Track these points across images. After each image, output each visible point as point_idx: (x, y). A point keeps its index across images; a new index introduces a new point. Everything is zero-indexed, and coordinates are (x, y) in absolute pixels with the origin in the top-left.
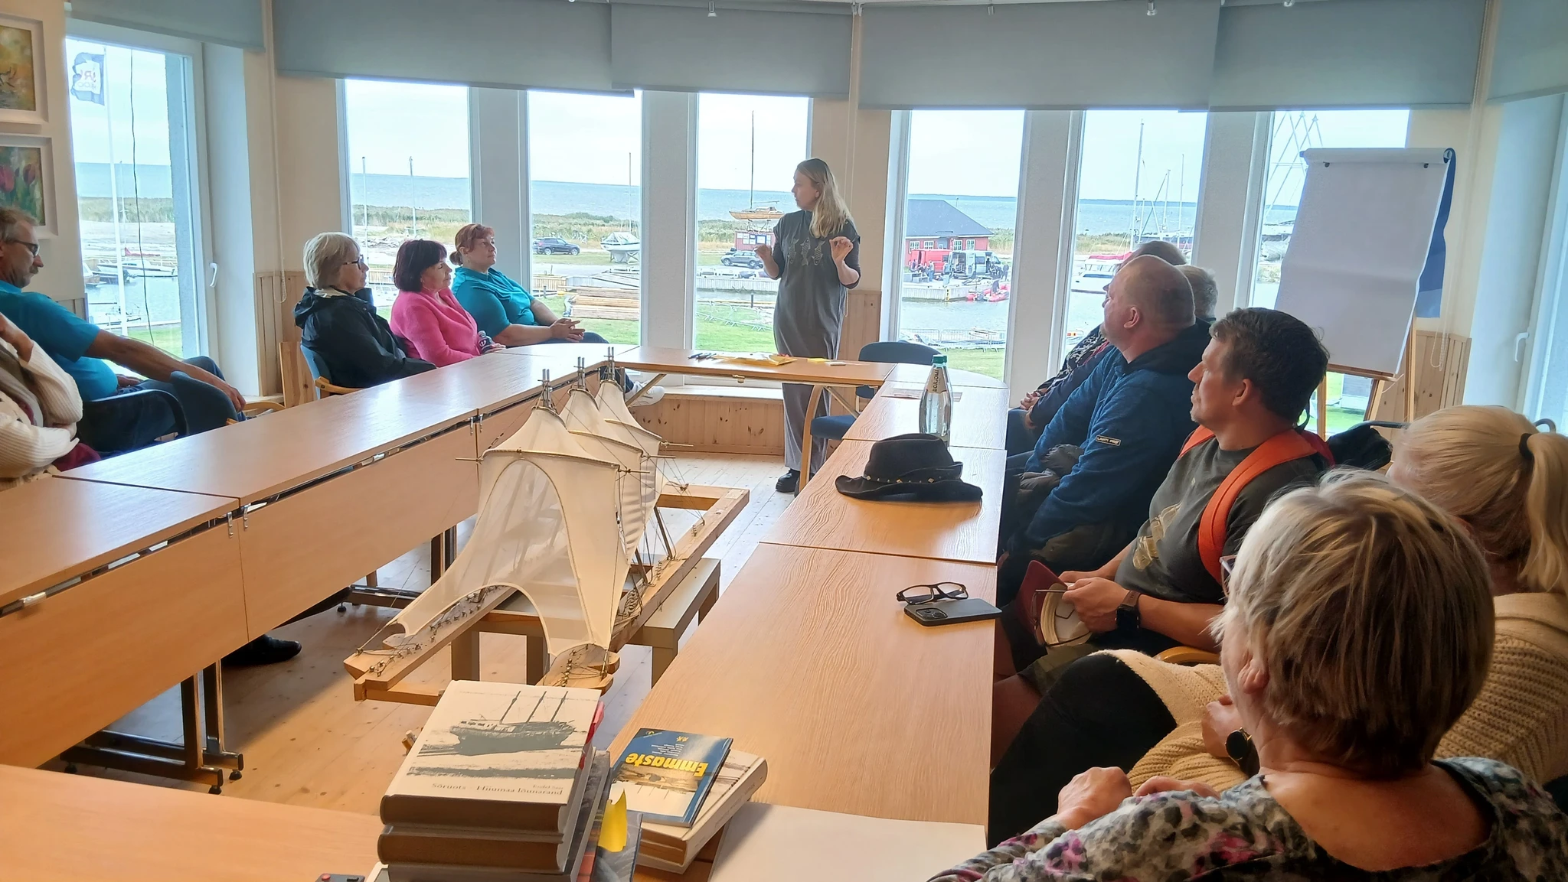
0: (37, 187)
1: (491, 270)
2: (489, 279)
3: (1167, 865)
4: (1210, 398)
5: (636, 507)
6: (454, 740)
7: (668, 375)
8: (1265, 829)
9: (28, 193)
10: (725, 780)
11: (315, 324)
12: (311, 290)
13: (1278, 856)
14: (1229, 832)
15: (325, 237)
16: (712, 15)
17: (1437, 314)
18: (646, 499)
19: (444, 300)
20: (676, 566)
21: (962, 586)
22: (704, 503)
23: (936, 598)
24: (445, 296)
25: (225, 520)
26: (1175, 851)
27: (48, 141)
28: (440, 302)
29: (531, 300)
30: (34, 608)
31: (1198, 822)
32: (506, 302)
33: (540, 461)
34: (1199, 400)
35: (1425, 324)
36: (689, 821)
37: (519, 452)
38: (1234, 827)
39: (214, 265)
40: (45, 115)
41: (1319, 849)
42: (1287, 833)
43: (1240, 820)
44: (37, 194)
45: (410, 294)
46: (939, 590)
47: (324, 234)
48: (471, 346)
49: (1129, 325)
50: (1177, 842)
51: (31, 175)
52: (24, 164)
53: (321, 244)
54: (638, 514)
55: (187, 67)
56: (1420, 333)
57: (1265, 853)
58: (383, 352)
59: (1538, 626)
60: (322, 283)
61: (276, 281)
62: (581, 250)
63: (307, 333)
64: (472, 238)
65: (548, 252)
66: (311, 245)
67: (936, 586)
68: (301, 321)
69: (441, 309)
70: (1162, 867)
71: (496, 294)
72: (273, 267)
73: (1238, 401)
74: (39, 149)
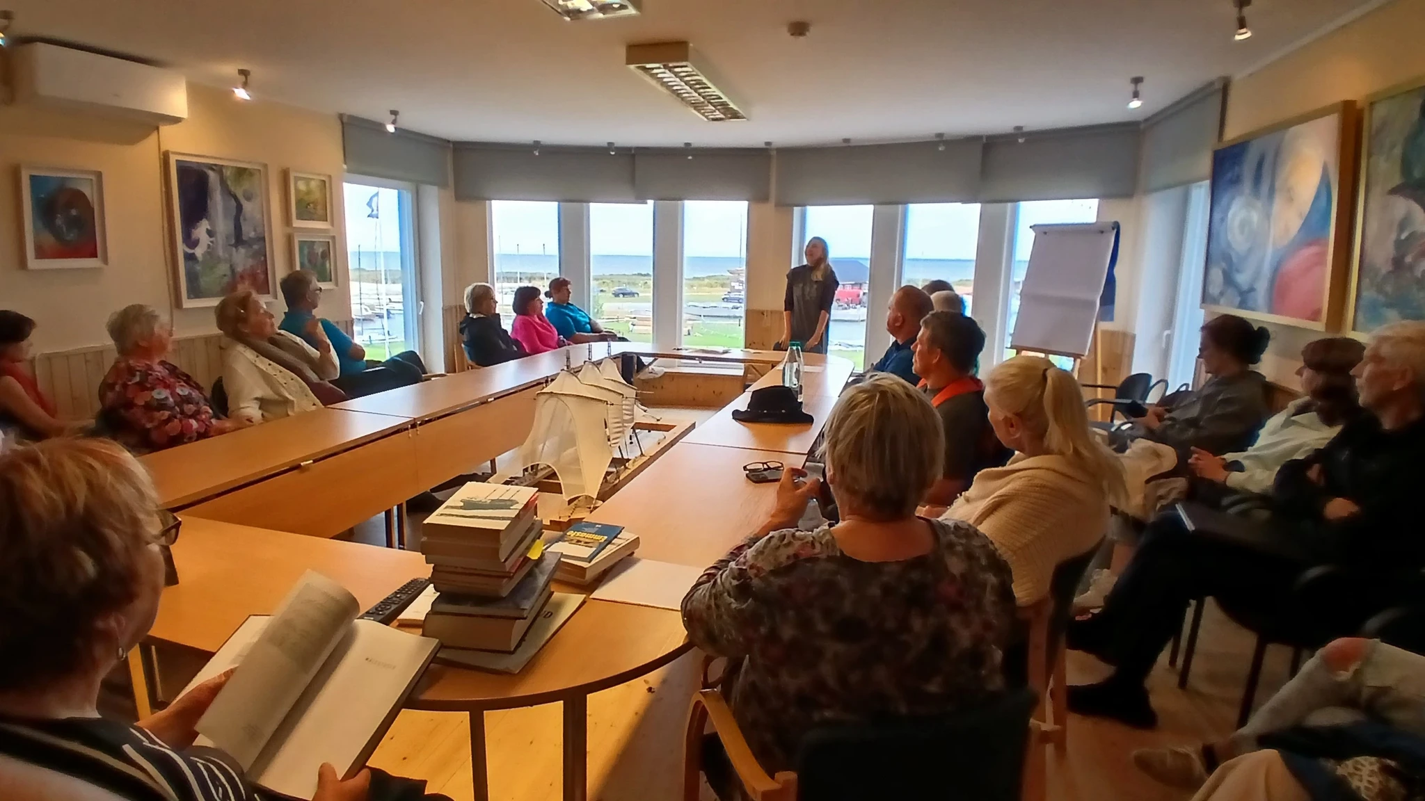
0: (328, 262)
1: (569, 304)
2: (566, 308)
3: (775, 560)
4: (921, 359)
5: (620, 425)
6: (462, 504)
7: (660, 359)
8: (821, 543)
9: (323, 265)
10: (614, 544)
11: (469, 332)
12: (468, 314)
13: (824, 556)
14: (804, 545)
15: (476, 286)
16: (690, 158)
17: (1112, 319)
18: (627, 421)
19: (540, 319)
20: (645, 459)
21: (781, 463)
22: (667, 428)
23: (765, 470)
24: (540, 317)
25: (407, 429)
26: (778, 553)
27: (333, 238)
28: (537, 320)
29: (590, 319)
30: (306, 468)
31: (792, 540)
32: (574, 319)
33: (563, 398)
34: (916, 361)
35: (1105, 326)
36: (590, 559)
37: (552, 393)
38: (807, 542)
39: (422, 303)
40: (332, 224)
41: (842, 553)
42: (830, 545)
43: (812, 539)
44: (328, 265)
45: (521, 317)
46: (767, 465)
47: (475, 284)
48: (553, 344)
49: (898, 324)
50: (781, 548)
51: (325, 255)
52: (321, 250)
53: (474, 289)
54: (621, 429)
55: (408, 197)
56: (1104, 333)
57: (819, 554)
58: (503, 346)
59: (1052, 472)
60: (473, 311)
61: (454, 310)
62: (640, 295)
63: (465, 337)
64: (559, 286)
65: (621, 296)
66: (469, 290)
67: (766, 463)
68: (461, 331)
69: (537, 323)
70: (772, 561)
71: (571, 317)
72: (453, 303)
73: (935, 361)
74: (329, 242)
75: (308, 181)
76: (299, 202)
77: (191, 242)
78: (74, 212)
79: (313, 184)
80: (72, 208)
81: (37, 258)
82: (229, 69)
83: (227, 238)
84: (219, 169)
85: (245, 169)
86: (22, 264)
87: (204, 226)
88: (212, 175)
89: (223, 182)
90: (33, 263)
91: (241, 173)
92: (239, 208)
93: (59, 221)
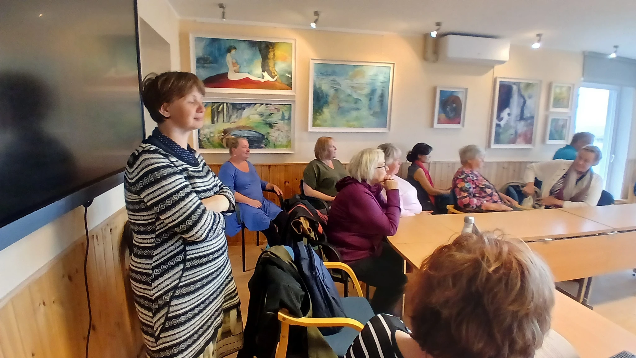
27: (570, 117)
39: (613, 156)
40: (571, 110)
75: (561, 87)
76: (555, 99)
77: (499, 118)
78: (454, 105)
79: (564, 89)
80: (454, 103)
81: (438, 123)
82: (532, 35)
83: (517, 117)
84: (518, 84)
85: (530, 84)
86: (432, 126)
87: (507, 111)
88: (515, 88)
89: (519, 90)
90: (436, 125)
91: (528, 85)
92: (525, 102)
93: (448, 109)
